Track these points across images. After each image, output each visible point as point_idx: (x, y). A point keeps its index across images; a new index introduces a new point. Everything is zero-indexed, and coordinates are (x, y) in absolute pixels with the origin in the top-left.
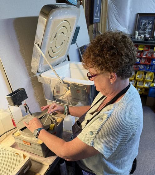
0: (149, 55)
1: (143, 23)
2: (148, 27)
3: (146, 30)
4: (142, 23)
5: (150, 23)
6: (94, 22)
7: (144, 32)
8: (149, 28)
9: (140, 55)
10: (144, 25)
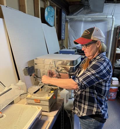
6: (62, 38)
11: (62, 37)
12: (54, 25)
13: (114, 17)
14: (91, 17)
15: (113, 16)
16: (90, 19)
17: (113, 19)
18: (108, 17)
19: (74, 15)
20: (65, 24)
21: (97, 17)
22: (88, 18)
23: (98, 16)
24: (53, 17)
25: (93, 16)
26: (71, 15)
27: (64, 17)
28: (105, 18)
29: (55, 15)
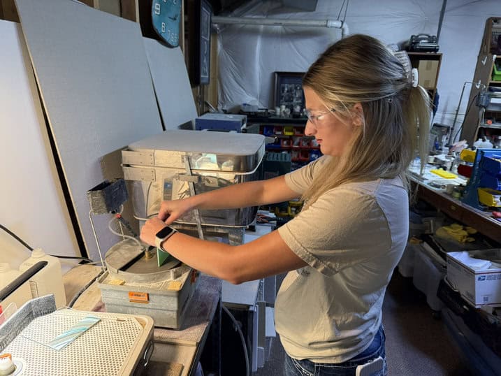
0: (304, 144)
1: (286, 89)
2: (295, 94)
3: (292, 101)
4: (283, 88)
5: (298, 88)
6: (202, 81)
7: (290, 103)
8: (297, 96)
9: (288, 143)
10: (288, 91)
11: (202, 76)
12: (180, 44)
13: (345, 25)
14: (283, 22)
15: (342, 23)
16: (279, 28)
17: (343, 30)
18: (330, 24)
19: (236, 16)
20: (208, 40)
21: (299, 22)
22: (276, 24)
23: (301, 20)
24: (175, 19)
25: (288, 19)
26: (226, 16)
27: (206, 19)
28: (322, 26)
29: (181, 15)
